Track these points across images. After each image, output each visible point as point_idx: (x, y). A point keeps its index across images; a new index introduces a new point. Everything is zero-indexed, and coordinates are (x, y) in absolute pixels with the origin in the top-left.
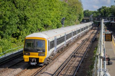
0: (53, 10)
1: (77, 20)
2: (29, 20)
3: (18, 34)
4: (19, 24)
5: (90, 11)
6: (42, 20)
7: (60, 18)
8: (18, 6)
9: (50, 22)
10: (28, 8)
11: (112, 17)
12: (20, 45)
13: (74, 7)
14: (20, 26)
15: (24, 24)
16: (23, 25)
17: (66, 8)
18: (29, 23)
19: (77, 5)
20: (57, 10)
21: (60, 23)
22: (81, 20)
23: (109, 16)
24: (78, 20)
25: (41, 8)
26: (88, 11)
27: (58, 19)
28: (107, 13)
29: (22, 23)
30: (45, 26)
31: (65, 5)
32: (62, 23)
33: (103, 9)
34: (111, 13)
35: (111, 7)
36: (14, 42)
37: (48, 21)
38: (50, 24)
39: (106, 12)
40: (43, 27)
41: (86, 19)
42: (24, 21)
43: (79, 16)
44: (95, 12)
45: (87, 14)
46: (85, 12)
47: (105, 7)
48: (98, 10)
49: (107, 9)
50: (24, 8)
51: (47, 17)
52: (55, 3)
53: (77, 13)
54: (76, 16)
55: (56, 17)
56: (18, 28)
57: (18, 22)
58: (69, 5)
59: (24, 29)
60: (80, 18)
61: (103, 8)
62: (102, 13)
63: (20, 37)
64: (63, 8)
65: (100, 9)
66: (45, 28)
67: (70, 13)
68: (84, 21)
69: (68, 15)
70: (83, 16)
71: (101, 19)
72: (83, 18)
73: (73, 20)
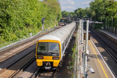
0: (34, 10)
5: (67, 12)
6: (23, 19)
7: (40, 18)
12: (3, 43)
13: (53, 8)
14: (2, 25)
17: (46, 8)
19: (56, 6)
20: (38, 10)
21: (41, 23)
22: (59, 20)
23: (84, 17)
24: (57, 20)
26: (65, 11)
27: (38, 19)
30: (26, 24)
31: (45, 5)
32: (42, 23)
33: (79, 11)
34: (86, 14)
37: (29, 20)
38: (31, 23)
39: (82, 13)
40: (24, 26)
41: (64, 19)
42: (6, 19)
44: (72, 13)
45: (65, 14)
46: (62, 13)
47: (81, 9)
48: (74, 11)
49: (83, 11)
51: (28, 16)
52: (36, 3)
54: (55, 16)
55: (37, 16)
58: (49, 6)
59: (7, 27)
60: (58, 18)
61: (79, 9)
62: (78, 14)
64: (43, 8)
65: (76, 11)
66: (26, 27)
67: (49, 13)
68: (62, 21)
69: (48, 15)
70: (61, 16)
71: (78, 19)
72: (61, 18)
73: (52, 20)
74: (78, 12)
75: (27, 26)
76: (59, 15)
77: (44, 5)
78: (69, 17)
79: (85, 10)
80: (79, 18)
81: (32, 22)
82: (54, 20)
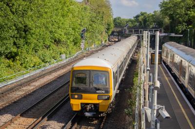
1: (104, 33)
2: (32, 31)
3: (15, 53)
4: (16, 38)
5: (123, 20)
6: (51, 32)
8: (14, 10)
10: (30, 13)
11: (155, 28)
12: (19, 71)
13: (99, 12)
14: (17, 41)
15: (24, 38)
16: (22, 40)
17: (88, 14)
18: (32, 36)
19: (104, 10)
21: (79, 37)
22: (110, 33)
23: (151, 26)
24: (106, 32)
25: (49, 14)
26: (119, 18)
27: (75, 31)
28: (148, 22)
29: (20, 37)
30: (55, 41)
32: (82, 37)
33: (142, 17)
34: (154, 22)
35: (153, 14)
36: (9, 66)
37: (60, 34)
38: (64, 38)
40: (53, 43)
41: (118, 30)
42: (24, 33)
43: (106, 26)
44: (130, 21)
45: (119, 23)
46: (115, 20)
47: (146, 13)
48: (134, 18)
49: (149, 16)
50: (23, 13)
51: (59, 28)
53: (104, 22)
54: (102, 27)
56: (15, 44)
57: (14, 36)
58: (92, 10)
59: (24, 45)
60: (108, 29)
61: (142, 14)
62: (140, 22)
63: (18, 58)
65: (137, 17)
66: (56, 45)
67: (93, 22)
68: (114, 33)
69: (90, 25)
71: (141, 31)
72: (112, 29)
73: (98, 33)
74: (140, 19)
75: (57, 43)
76: (108, 25)
77: (85, 8)
78: (126, 28)
80: (142, 28)
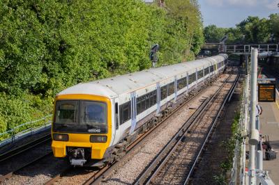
1: (188, 51)
2: (72, 50)
3: (45, 85)
4: (47, 60)
5: (219, 29)
6: (102, 51)
8: (44, 17)
9: (122, 55)
10: (68, 21)
11: (273, 42)
13: (180, 18)
14: (48, 66)
15: (60, 60)
17: (162, 21)
19: (188, 14)
21: (148, 59)
22: (198, 50)
23: (265, 40)
24: (191, 49)
25: (99, 23)
26: (213, 27)
27: (141, 49)
28: (261, 32)
29: (54, 59)
30: (109, 65)
32: (152, 58)
33: (251, 24)
34: (271, 32)
35: (269, 19)
36: (36, 105)
37: (117, 54)
38: (123, 59)
39: (258, 30)
40: (105, 67)
41: (211, 46)
42: (59, 52)
43: (192, 41)
44: (231, 31)
45: (213, 35)
46: (206, 31)
47: (257, 18)
48: (237, 26)
49: (261, 23)
50: (58, 22)
51: (114, 44)
53: (188, 33)
54: (185, 42)
55: (138, 42)
58: (168, 14)
60: (194, 45)
61: (251, 20)
62: (248, 33)
63: (49, 92)
64: (153, 20)
65: (243, 24)
66: (110, 71)
67: (170, 33)
68: (206, 52)
69: (166, 39)
70: (202, 39)
71: (247, 48)
72: (202, 45)
73: (179, 51)
74: (247, 27)
75: (112, 68)
76: (196, 38)
77: (157, 11)
78: (223, 43)
79: (268, 22)
80: (251, 42)
81: (125, 58)
82: (184, 52)
